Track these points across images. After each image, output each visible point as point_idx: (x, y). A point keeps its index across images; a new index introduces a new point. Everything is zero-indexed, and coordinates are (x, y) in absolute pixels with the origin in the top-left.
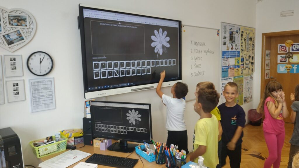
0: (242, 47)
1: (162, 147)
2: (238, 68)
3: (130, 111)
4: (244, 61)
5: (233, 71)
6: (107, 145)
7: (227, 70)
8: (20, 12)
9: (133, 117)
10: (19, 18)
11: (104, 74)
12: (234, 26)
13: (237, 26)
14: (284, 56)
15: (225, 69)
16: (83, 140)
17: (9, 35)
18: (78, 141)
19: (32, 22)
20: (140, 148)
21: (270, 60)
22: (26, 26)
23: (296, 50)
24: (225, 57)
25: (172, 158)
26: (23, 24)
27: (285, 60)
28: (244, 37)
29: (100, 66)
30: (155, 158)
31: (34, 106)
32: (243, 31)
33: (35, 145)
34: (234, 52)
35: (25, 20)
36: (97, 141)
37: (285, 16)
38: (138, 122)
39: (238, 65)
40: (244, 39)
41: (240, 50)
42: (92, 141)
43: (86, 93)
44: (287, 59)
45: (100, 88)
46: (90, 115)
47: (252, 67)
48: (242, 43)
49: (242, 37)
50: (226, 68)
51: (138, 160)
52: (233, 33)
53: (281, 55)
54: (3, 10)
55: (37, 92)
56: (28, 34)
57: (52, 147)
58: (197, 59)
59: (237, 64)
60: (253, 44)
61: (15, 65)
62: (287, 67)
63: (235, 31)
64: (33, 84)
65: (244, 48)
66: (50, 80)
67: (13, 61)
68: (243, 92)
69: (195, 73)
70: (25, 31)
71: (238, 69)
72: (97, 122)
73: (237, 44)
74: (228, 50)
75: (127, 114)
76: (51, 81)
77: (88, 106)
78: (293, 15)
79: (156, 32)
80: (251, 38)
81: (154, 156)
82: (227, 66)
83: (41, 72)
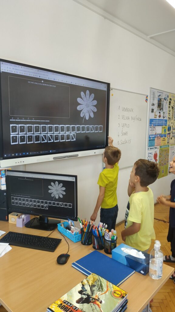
0: (170, 115)
1: (89, 225)
4: (170, 130)
5: (159, 140)
6: (25, 221)
7: (153, 139)
9: (56, 190)
11: (22, 139)
12: (163, 93)
13: (166, 93)
15: (152, 138)
20: (63, 225)
24: (152, 125)
25: (100, 238)
28: (172, 105)
29: (18, 129)
32: (171, 98)
34: (161, 120)
36: (13, 216)
38: (61, 195)
39: (165, 133)
40: (172, 107)
41: (167, 119)
43: (1, 161)
45: (18, 155)
48: (170, 111)
49: (170, 105)
51: (61, 240)
52: (162, 99)
58: (124, 126)
59: (163, 133)
65: (171, 116)
68: (168, 162)
71: (164, 138)
72: (13, 194)
73: (165, 112)
74: (156, 118)
77: (3, 175)
79: (82, 94)
81: (80, 234)
82: (153, 135)
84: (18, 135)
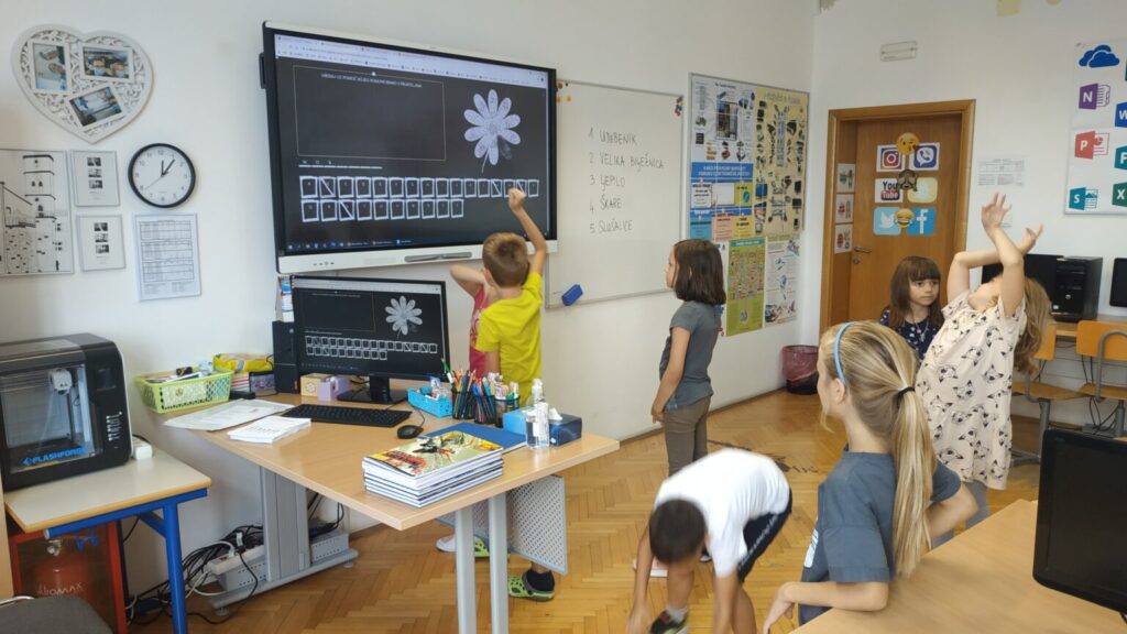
0: (761, 151)
2: (748, 217)
3: (393, 301)
4: (766, 194)
5: (726, 222)
7: (707, 219)
8: (112, 41)
9: (402, 316)
10: (110, 57)
11: (329, 210)
12: (733, 87)
13: (746, 87)
14: (893, 181)
15: (700, 218)
16: (273, 382)
17: (86, 99)
18: (258, 382)
19: (142, 67)
21: (854, 193)
22: (127, 77)
23: (925, 165)
24: (702, 179)
25: (487, 400)
26: (118, 73)
27: (896, 195)
28: (768, 119)
29: (318, 187)
31: (146, 285)
32: (766, 100)
33: (152, 382)
34: (731, 165)
35: (122, 61)
36: (311, 380)
37: (892, 58)
38: (414, 326)
39: (746, 204)
40: (769, 126)
41: (754, 161)
42: (296, 383)
43: (281, 259)
44: (901, 191)
45: (318, 246)
46: (292, 314)
47: (797, 213)
48: (761, 139)
49: (760, 120)
50: (703, 212)
51: (411, 412)
52: (731, 106)
53: (885, 180)
54: (69, 35)
55: (153, 248)
56: (131, 99)
57: (194, 389)
58: (609, 183)
59: (741, 203)
60: (799, 143)
61: (99, 176)
62: (899, 217)
63: (737, 101)
64: (144, 228)
65: (766, 154)
66: (187, 218)
67: (95, 167)
68: (761, 288)
69: (602, 224)
70: (122, 90)
71: (745, 219)
72: (310, 330)
73: (743, 141)
74: (713, 158)
75: (388, 309)
76: (188, 223)
77: (286, 290)
78: (911, 58)
79: (478, 99)
80: (792, 125)
81: (450, 401)
82: (706, 209)
83: (163, 199)
84: (318, 200)
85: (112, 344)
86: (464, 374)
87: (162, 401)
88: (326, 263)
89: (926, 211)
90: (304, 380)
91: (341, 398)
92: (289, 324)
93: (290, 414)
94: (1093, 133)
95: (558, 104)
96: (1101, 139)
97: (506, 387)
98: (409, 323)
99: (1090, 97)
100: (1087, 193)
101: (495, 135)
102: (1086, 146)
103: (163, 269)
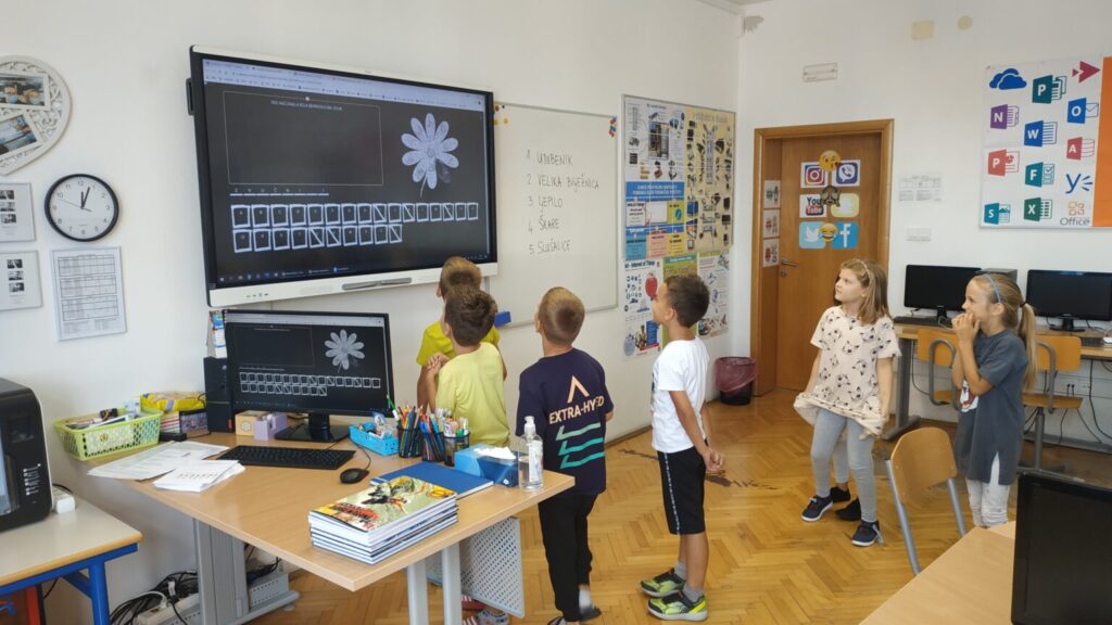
0: (691, 170)
1: (414, 415)
2: (680, 234)
3: (333, 335)
4: (697, 211)
5: (660, 240)
6: (274, 426)
7: (641, 237)
8: (26, 67)
9: (343, 350)
10: (23, 83)
11: (262, 239)
12: (664, 108)
13: (675, 107)
14: (817, 197)
15: (635, 236)
16: (205, 421)
18: (190, 421)
19: (59, 94)
20: (361, 428)
21: (780, 209)
22: (42, 104)
23: (847, 182)
24: (636, 198)
25: (436, 438)
26: (33, 100)
27: (820, 210)
28: (698, 139)
29: (251, 216)
30: (397, 444)
31: (65, 324)
32: (695, 120)
33: (73, 427)
34: (663, 184)
35: (37, 88)
36: (247, 418)
37: (814, 79)
38: (355, 361)
39: (680, 222)
40: (699, 145)
41: (685, 180)
42: (230, 421)
43: (211, 292)
44: (825, 206)
45: (252, 278)
46: (224, 349)
47: (726, 229)
48: (691, 158)
49: (690, 139)
50: (638, 230)
51: (354, 452)
52: (662, 126)
53: (809, 196)
55: (73, 284)
56: (47, 127)
57: (121, 433)
58: (546, 204)
59: (674, 220)
60: (726, 161)
61: (12, 210)
62: (824, 231)
63: (668, 122)
64: (63, 264)
65: (696, 172)
66: (110, 252)
67: (8, 200)
69: (541, 245)
70: (37, 118)
71: (678, 236)
72: (244, 366)
73: (676, 161)
74: (646, 178)
75: (328, 343)
76: (112, 257)
77: (218, 325)
78: (833, 79)
79: (415, 123)
80: (720, 144)
81: (396, 439)
82: (642, 227)
83: (83, 232)
84: (250, 229)
85: (29, 391)
86: (410, 411)
87: (85, 447)
88: (260, 295)
89: (849, 225)
90: (239, 418)
91: (279, 437)
92: (221, 361)
93: (226, 456)
94: (1004, 152)
95: (495, 127)
96: (1012, 157)
97: (455, 423)
98: (350, 357)
99: (1000, 118)
100: (1000, 208)
101: (433, 159)
102: (998, 164)
103: (84, 307)
